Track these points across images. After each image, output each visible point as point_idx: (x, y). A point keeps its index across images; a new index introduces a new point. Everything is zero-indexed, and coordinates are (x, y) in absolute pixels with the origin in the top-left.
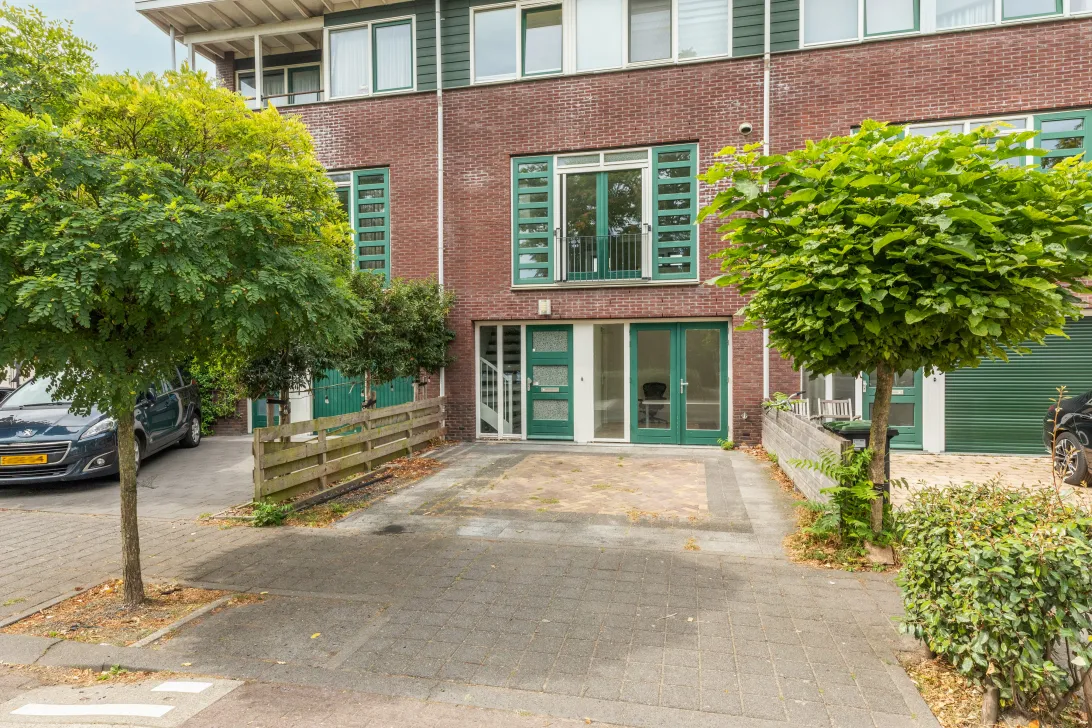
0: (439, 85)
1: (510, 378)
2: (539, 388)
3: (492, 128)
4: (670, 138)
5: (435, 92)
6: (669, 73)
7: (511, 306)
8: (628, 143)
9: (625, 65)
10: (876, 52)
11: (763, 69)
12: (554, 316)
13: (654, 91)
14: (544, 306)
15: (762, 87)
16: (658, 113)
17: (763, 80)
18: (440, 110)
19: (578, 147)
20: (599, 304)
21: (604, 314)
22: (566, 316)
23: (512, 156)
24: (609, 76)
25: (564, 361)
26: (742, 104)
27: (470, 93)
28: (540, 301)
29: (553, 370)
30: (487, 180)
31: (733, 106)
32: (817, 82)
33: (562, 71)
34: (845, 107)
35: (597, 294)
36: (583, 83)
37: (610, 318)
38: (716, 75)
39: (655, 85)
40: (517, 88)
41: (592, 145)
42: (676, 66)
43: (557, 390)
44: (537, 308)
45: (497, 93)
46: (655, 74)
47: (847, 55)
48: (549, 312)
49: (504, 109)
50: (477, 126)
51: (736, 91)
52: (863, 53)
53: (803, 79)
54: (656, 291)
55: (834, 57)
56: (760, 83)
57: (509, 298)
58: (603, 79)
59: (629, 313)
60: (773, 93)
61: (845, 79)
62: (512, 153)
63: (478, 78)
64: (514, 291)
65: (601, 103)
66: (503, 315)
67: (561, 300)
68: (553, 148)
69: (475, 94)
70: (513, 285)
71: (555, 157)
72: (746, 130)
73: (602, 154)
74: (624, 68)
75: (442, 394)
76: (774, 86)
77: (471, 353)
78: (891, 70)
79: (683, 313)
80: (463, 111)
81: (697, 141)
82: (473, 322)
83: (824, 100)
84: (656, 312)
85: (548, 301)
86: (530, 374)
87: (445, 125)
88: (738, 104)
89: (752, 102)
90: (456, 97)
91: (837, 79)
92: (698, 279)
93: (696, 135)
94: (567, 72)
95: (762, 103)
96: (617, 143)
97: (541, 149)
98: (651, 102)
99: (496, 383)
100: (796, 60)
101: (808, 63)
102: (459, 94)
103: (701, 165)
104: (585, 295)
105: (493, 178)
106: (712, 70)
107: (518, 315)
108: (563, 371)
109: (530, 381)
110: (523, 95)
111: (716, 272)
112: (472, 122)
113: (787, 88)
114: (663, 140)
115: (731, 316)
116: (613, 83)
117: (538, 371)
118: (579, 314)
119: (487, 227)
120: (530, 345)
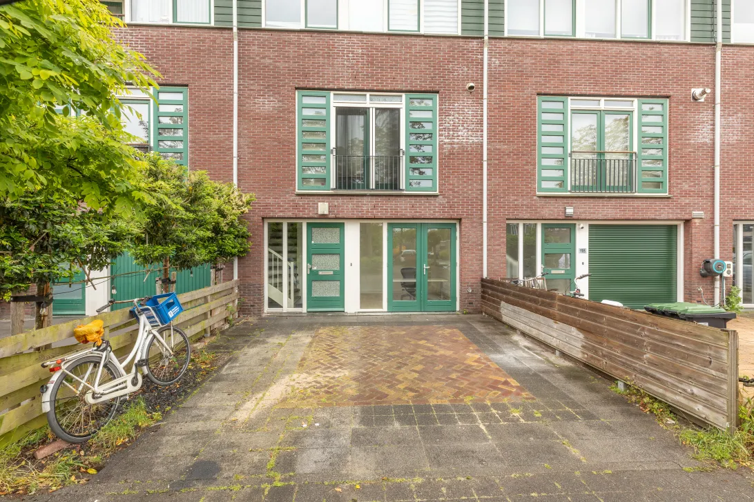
0: (235, 24)
1: (292, 264)
2: (317, 271)
3: (281, 65)
4: (418, 88)
5: (231, 29)
6: (418, 40)
7: (296, 206)
8: (389, 88)
9: (385, 30)
10: (552, 46)
11: (483, 47)
12: (331, 216)
13: (408, 53)
14: (323, 208)
15: (482, 60)
16: (410, 69)
17: (483, 55)
18: (236, 44)
19: (351, 87)
20: (366, 206)
21: (370, 215)
22: (340, 216)
23: (296, 89)
24: (375, 37)
25: (337, 250)
26: (468, 70)
27: (262, 34)
28: (319, 204)
29: (327, 257)
30: (276, 106)
31: (462, 70)
32: (516, 60)
33: (337, 28)
34: (534, 80)
35: (365, 200)
36: (355, 39)
37: (374, 219)
38: (451, 46)
39: (408, 48)
40: (302, 35)
41: (360, 87)
42: (423, 36)
43: (331, 273)
44: (317, 209)
45: (285, 37)
46: (408, 39)
47: (535, 45)
48: (326, 212)
50: (267, 61)
51: (464, 60)
52: (544, 46)
53: (507, 57)
54: (408, 199)
55: (527, 46)
57: (293, 200)
58: (370, 38)
59: (389, 215)
60: (489, 65)
61: (533, 61)
62: (297, 86)
63: (268, 23)
64: (298, 195)
65: (368, 56)
66: (290, 214)
67: (336, 204)
68: (331, 86)
69: (266, 35)
70: (297, 191)
71: (332, 93)
72: (471, 88)
73: (368, 94)
74: (384, 32)
75: (236, 277)
76: (490, 59)
77: (261, 245)
78: (561, 60)
79: (428, 216)
80: (256, 48)
81: (438, 92)
82: (263, 218)
83: (521, 73)
84: (409, 215)
85: (327, 204)
86: (309, 261)
87: (239, 57)
88: (466, 69)
89: (475, 69)
90: (247, 34)
91: (529, 61)
92: (438, 192)
93: (437, 89)
94: (341, 29)
95: (482, 70)
96: (380, 87)
97: (321, 85)
98: (405, 60)
99: (281, 268)
100: (504, 44)
101: (510, 47)
102: (252, 34)
103: (440, 109)
104: (355, 200)
105: (281, 104)
106: (448, 42)
107: (301, 215)
108: (336, 258)
109: (310, 266)
110: (306, 42)
111: (451, 187)
112: (263, 58)
113: (497, 62)
114: (413, 89)
115: (460, 220)
116: (377, 42)
117: (316, 259)
118: (350, 215)
119: (276, 143)
120: (309, 238)
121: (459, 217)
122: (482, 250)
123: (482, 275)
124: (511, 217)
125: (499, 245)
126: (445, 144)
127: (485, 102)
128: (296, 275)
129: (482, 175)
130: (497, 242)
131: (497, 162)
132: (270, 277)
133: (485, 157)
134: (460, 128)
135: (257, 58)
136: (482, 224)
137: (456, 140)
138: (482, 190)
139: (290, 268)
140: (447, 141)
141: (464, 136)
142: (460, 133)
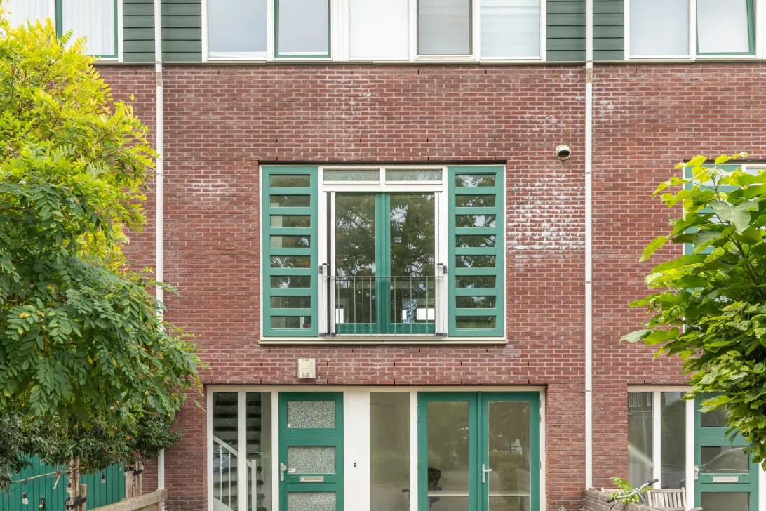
0: (158, 57)
1: (254, 464)
2: (297, 476)
3: (234, 123)
4: (470, 156)
5: (152, 66)
6: (469, 73)
7: (261, 365)
8: (418, 158)
9: (413, 58)
10: (711, 74)
11: (584, 81)
12: (320, 381)
13: (451, 95)
14: (306, 367)
15: (583, 103)
16: (456, 122)
17: (584, 94)
18: (159, 90)
19: (353, 158)
20: (380, 364)
21: (386, 379)
22: (336, 380)
23: (261, 163)
24: (394, 70)
25: (332, 441)
26: (559, 122)
27: (202, 72)
28: (300, 360)
29: (314, 452)
30: (227, 193)
31: (547, 122)
32: (645, 103)
33: (329, 56)
34: (677, 136)
35: (378, 354)
36: (359, 74)
37: (394, 385)
38: (526, 81)
39: (452, 86)
40: (269, 72)
41: (370, 156)
42: (479, 65)
43: (321, 479)
44: (297, 368)
45: (241, 75)
46: (452, 72)
47: (679, 75)
48: (312, 375)
49: (251, 98)
50: (212, 118)
51: (551, 104)
52: (696, 74)
53: (628, 98)
54: (453, 351)
55: (664, 76)
56: (578, 98)
57: (256, 355)
58: (385, 71)
59: (419, 379)
60: (596, 112)
61: (676, 103)
62: (261, 158)
63: (213, 54)
64: (264, 346)
65: (382, 103)
66: (250, 378)
67: (329, 360)
68: (319, 157)
69: (210, 75)
70: (262, 338)
71: (321, 169)
72: (564, 153)
73: (383, 169)
74: (412, 60)
75: (161, 486)
76: (596, 102)
77: (201, 430)
78: (727, 98)
79: (487, 380)
80: (191, 96)
81: (505, 162)
82: (205, 385)
83: (653, 125)
84: (454, 378)
85: (312, 361)
86: (283, 458)
87: (165, 113)
88: (554, 121)
89: (570, 120)
90: (181, 76)
91: (668, 102)
92: (505, 338)
93: (503, 155)
94: (336, 58)
95: (583, 122)
96: (403, 157)
97: (302, 157)
98: (447, 108)
99: (234, 470)
100: (621, 74)
101: (634, 79)
102: (186, 72)
103: (510, 193)
104: (361, 353)
105: (234, 190)
106: (522, 75)
107: (269, 379)
108: (329, 454)
109: (284, 468)
110: (277, 82)
111: (528, 329)
112: (205, 112)
113: (611, 107)
114: (462, 158)
115: (546, 386)
116: (398, 78)
117: (294, 454)
118: (352, 379)
119: (226, 257)
120: (283, 419)
121: (542, 381)
122: (583, 440)
123: (584, 485)
124: (636, 379)
125: (613, 431)
126: (518, 253)
127: (588, 179)
128: (260, 483)
129: (583, 306)
130: (612, 426)
131: (610, 283)
132: (217, 485)
133: (588, 276)
134: (545, 224)
135: (195, 113)
136: (583, 394)
137: (536, 247)
138: (583, 333)
139: (249, 470)
140: (520, 247)
141: (551, 239)
142: (544, 234)
